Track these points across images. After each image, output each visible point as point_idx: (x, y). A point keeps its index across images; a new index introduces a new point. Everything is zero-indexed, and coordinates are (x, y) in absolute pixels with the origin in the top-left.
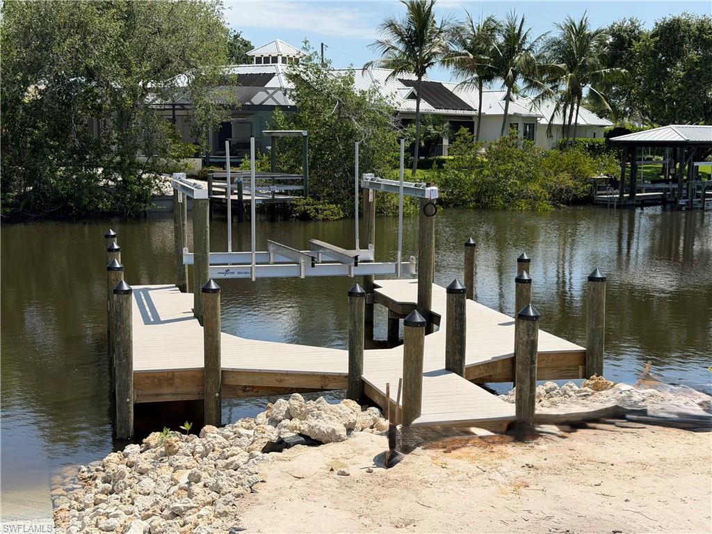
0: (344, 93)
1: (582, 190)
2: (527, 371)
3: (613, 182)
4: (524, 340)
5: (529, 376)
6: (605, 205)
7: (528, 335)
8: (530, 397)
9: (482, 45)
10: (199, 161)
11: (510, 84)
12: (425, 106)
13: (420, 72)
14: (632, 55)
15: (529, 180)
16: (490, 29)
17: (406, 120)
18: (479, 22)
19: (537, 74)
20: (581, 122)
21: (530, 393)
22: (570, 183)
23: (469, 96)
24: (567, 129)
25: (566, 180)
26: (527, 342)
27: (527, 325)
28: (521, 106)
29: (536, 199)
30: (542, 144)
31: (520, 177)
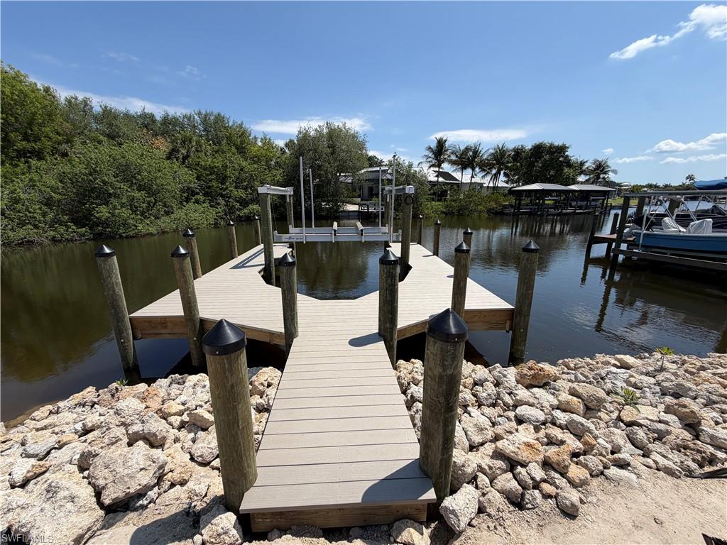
0: (409, 172)
1: (499, 209)
2: (438, 422)
3: (511, 206)
4: (436, 373)
5: (441, 430)
6: (507, 214)
7: (443, 365)
8: (442, 460)
9: (464, 156)
10: (360, 199)
11: (473, 170)
12: (441, 179)
13: (439, 166)
14: (521, 158)
15: (478, 205)
16: (467, 149)
17: (433, 184)
18: (462, 148)
19: (485, 166)
20: (499, 185)
21: (443, 454)
22: (495, 206)
23: (457, 175)
24: (494, 188)
25: (493, 205)
26: (441, 377)
27: (442, 350)
28: (477, 180)
29: (481, 212)
30: (485, 192)
31: (475, 204)
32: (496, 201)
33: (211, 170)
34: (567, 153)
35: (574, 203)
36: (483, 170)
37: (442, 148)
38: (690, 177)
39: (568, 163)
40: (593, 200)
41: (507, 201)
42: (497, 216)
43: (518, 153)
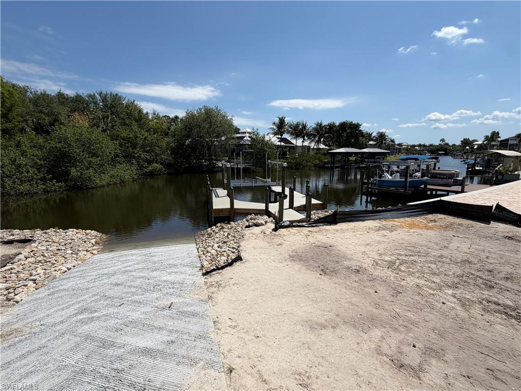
0: (263, 141)
1: (321, 164)
2: (309, 208)
3: (328, 162)
6: (327, 168)
9: (296, 129)
10: (227, 158)
11: (303, 138)
12: (283, 144)
13: (282, 135)
14: (333, 131)
15: (308, 162)
16: (298, 124)
17: (278, 147)
18: (295, 123)
19: (309, 136)
20: (321, 147)
21: (310, 213)
22: (318, 162)
23: (294, 141)
24: (317, 149)
25: (317, 162)
26: (309, 201)
27: (309, 197)
28: (306, 143)
29: (310, 166)
30: (312, 153)
31: (306, 161)
32: (319, 159)
33: (127, 139)
34: (360, 129)
35: (367, 160)
36: (309, 138)
37: (283, 124)
38: (443, 140)
39: (361, 134)
40: (378, 158)
41: (325, 159)
42: (321, 168)
43: (331, 127)
